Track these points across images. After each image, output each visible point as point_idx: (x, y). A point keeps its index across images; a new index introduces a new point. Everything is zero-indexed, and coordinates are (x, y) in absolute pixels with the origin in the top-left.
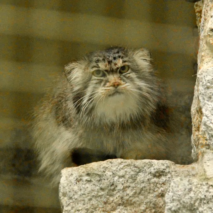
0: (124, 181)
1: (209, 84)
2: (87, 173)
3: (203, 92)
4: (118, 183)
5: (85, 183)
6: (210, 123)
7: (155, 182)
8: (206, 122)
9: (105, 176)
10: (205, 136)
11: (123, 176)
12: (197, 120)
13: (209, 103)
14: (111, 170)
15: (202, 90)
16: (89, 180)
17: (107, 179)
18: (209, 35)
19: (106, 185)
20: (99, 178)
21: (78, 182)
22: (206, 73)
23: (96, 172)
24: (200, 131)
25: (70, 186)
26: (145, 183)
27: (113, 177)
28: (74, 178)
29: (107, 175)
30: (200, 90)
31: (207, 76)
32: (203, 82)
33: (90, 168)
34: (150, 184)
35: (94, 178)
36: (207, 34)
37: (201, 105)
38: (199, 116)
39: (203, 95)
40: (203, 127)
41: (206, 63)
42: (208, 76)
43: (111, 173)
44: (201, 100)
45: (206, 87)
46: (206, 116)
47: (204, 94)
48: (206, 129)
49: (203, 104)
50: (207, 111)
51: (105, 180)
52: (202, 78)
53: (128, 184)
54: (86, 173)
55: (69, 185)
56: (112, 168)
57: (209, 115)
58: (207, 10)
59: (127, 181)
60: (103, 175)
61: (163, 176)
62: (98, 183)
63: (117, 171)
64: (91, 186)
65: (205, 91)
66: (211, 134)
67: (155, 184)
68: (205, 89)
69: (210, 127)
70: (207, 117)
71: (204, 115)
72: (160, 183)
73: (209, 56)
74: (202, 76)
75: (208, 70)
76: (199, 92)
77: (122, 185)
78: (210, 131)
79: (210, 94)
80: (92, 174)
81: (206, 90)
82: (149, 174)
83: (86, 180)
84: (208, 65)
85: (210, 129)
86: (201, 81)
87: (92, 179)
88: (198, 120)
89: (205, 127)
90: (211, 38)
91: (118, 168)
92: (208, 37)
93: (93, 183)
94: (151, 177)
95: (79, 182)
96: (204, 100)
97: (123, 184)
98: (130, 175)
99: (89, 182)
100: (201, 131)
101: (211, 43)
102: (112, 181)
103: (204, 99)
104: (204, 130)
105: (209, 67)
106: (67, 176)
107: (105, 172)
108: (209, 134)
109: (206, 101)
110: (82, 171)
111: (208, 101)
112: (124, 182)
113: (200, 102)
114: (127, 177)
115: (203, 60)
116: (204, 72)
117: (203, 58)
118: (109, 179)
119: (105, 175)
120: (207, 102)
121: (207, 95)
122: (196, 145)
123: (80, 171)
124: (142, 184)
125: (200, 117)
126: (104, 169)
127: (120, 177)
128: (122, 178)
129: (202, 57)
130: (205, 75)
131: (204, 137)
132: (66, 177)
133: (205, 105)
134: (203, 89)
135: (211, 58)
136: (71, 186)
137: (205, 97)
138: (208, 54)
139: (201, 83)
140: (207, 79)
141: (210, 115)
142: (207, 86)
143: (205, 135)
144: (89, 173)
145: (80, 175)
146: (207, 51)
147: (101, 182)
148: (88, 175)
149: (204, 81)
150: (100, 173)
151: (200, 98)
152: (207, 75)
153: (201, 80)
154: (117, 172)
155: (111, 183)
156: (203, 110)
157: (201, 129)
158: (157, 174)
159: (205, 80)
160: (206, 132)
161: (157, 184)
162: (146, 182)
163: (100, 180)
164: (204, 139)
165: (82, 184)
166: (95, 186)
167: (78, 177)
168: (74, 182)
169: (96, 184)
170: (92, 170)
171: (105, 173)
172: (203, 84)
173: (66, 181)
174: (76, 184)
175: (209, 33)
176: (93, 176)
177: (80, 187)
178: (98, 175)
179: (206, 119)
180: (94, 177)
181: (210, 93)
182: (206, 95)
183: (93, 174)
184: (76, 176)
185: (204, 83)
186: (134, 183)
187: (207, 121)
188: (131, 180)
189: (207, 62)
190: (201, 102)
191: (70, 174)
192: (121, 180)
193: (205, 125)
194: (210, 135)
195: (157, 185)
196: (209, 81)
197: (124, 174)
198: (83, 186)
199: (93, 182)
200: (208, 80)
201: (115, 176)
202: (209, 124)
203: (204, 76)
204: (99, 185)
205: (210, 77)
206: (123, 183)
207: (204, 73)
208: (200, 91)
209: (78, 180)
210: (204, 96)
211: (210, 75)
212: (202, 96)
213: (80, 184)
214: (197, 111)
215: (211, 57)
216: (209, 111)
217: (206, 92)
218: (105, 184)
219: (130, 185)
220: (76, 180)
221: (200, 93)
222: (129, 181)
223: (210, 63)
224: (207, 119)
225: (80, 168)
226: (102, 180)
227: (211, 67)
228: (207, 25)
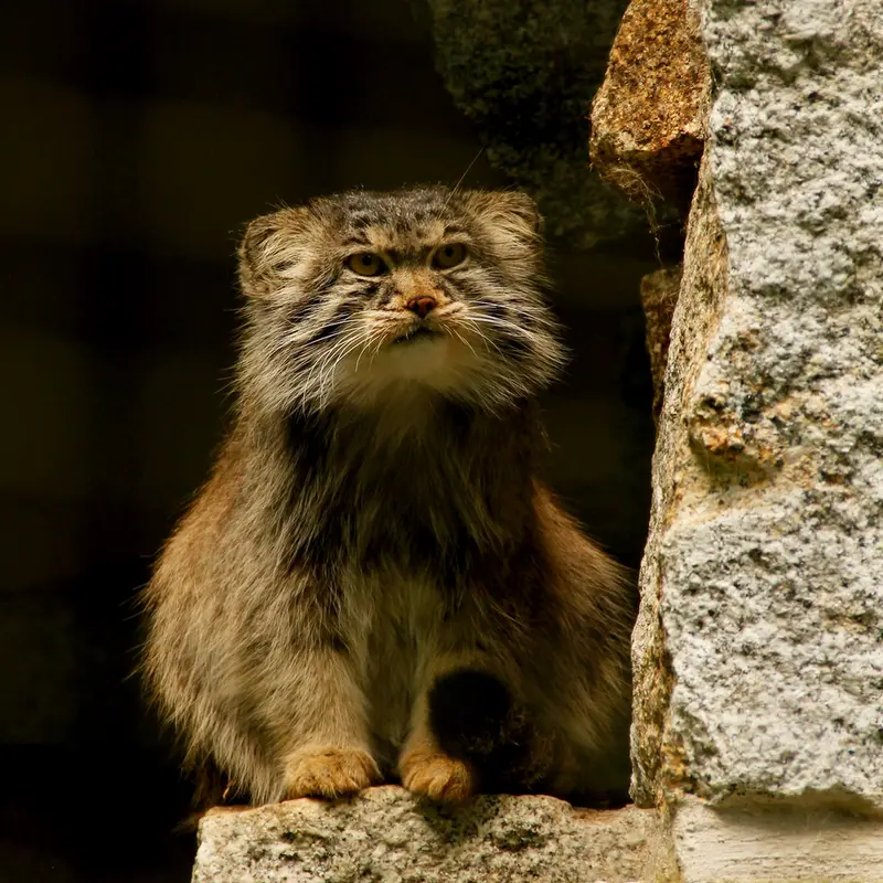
0: (404, 861)
1: (696, 579)
2: (286, 831)
3: (677, 603)
4: (384, 866)
5: (278, 863)
6: (697, 706)
7: (504, 867)
8: (687, 704)
9: (342, 842)
10: (681, 750)
11: (402, 845)
12: (652, 688)
13: (698, 641)
14: (361, 825)
15: (675, 598)
16: (292, 854)
17: (350, 854)
18: (701, 417)
19: (344, 874)
20: (323, 850)
21: (253, 862)
22: (689, 542)
23: (313, 830)
24: (666, 731)
25: (230, 872)
26: (472, 869)
27: (369, 847)
28: (242, 847)
29: (349, 840)
30: (669, 597)
31: (690, 551)
32: (679, 572)
33: (295, 815)
34: (488, 872)
35: (306, 848)
36: (695, 412)
37: (671, 645)
38: (659, 675)
39: (678, 613)
40: (677, 719)
41: (688, 510)
42: (695, 553)
43: (363, 835)
44: (670, 632)
45: (686, 586)
46: (687, 685)
47: (681, 611)
48: (683, 728)
49: (677, 642)
50: (689, 670)
51: (341, 855)
52: (674, 558)
53: (418, 870)
54: (281, 831)
55: (225, 869)
56: (367, 818)
57: (697, 680)
58: (691, 329)
59: (414, 861)
60: (336, 841)
61: (533, 847)
62: (320, 865)
63: (382, 827)
64: (298, 873)
65: (684, 602)
66: (702, 744)
67: (506, 874)
68: (684, 593)
69: (697, 720)
70: (691, 688)
71: (681, 680)
72: (523, 869)
73: (697, 484)
74: (675, 552)
75: (694, 531)
76: (665, 605)
77: (396, 875)
78: (698, 735)
79: (702, 612)
80: (300, 836)
81: (689, 598)
82: (485, 840)
83: (282, 855)
84: (695, 516)
85: (697, 726)
86: (671, 568)
87: (300, 852)
88: (655, 691)
89: (682, 721)
90: (706, 428)
91: (386, 819)
92: (698, 424)
93: (303, 864)
94: (491, 849)
95: (257, 860)
96: (678, 631)
97: (400, 871)
98: (425, 843)
99: (291, 863)
100: (669, 733)
101: (707, 443)
102: (365, 861)
103: (679, 627)
104: (678, 729)
105: (697, 522)
106: (220, 839)
107: (342, 830)
108: (694, 743)
109: (686, 636)
110: (270, 825)
111: (693, 634)
112: (406, 865)
113: (667, 635)
114: (415, 846)
115: (679, 498)
116: (680, 538)
117: (679, 491)
118: (356, 855)
119: (344, 840)
120: (690, 638)
121: (692, 614)
122: (646, 768)
123: (262, 823)
124: (462, 871)
125: (664, 681)
126: (339, 820)
127: (391, 847)
128: (399, 850)
129: (674, 488)
130: (685, 548)
131: (677, 754)
132: (217, 843)
133: (683, 646)
134: (677, 593)
135: (705, 492)
136: (233, 873)
137: (683, 622)
138: (695, 479)
139: (671, 575)
140: (691, 560)
141: (701, 680)
142: (691, 584)
143: (682, 746)
144: (291, 831)
145: (262, 837)
146: (690, 469)
147: (328, 861)
148: (288, 837)
149: (682, 568)
150: (325, 834)
151: (668, 623)
152: (692, 547)
153: (671, 564)
154: (382, 832)
155: (362, 868)
156: (677, 664)
157: (668, 726)
158: (512, 842)
159: (686, 565)
160: (685, 738)
161: (512, 872)
162: (475, 866)
163: (325, 858)
164: (679, 759)
165: (269, 867)
166: (308, 875)
167: (253, 844)
168: (240, 861)
169: (313, 869)
170: (300, 823)
171: (344, 835)
172: (677, 576)
173: (214, 858)
174: (249, 865)
175: (701, 413)
176: (301, 841)
177: (262, 877)
178: (320, 838)
179: (687, 694)
180: (305, 845)
181: (702, 607)
182: (686, 616)
183: (305, 834)
184: (248, 842)
185: (682, 576)
186: (437, 869)
187: (687, 701)
188: (426, 857)
189: (690, 506)
190: (670, 639)
191: (230, 833)
192: (394, 856)
193: (682, 712)
194: (700, 748)
195: (513, 876)
196: (697, 569)
197: (404, 838)
198: (272, 873)
199: (302, 861)
200: (695, 566)
201: (376, 844)
202: (697, 710)
203: (682, 553)
204: (321, 874)
205: (700, 554)
206: (401, 866)
207: (680, 542)
208: (668, 601)
209: (256, 856)
210: (680, 617)
211: (699, 549)
212: (672, 618)
213: (260, 865)
214: (654, 659)
215: (703, 488)
216: (697, 667)
217: (687, 604)
218: (343, 869)
219: (425, 874)
220: (249, 852)
221: (669, 609)
222: (421, 862)
223: (700, 509)
224: (690, 695)
225: (263, 815)
226: (332, 855)
227: (704, 522)
228: (693, 384)
